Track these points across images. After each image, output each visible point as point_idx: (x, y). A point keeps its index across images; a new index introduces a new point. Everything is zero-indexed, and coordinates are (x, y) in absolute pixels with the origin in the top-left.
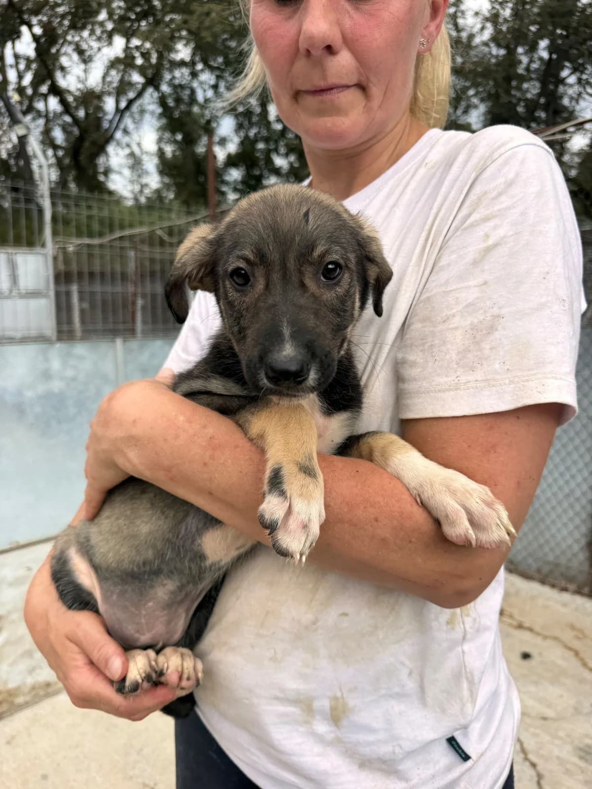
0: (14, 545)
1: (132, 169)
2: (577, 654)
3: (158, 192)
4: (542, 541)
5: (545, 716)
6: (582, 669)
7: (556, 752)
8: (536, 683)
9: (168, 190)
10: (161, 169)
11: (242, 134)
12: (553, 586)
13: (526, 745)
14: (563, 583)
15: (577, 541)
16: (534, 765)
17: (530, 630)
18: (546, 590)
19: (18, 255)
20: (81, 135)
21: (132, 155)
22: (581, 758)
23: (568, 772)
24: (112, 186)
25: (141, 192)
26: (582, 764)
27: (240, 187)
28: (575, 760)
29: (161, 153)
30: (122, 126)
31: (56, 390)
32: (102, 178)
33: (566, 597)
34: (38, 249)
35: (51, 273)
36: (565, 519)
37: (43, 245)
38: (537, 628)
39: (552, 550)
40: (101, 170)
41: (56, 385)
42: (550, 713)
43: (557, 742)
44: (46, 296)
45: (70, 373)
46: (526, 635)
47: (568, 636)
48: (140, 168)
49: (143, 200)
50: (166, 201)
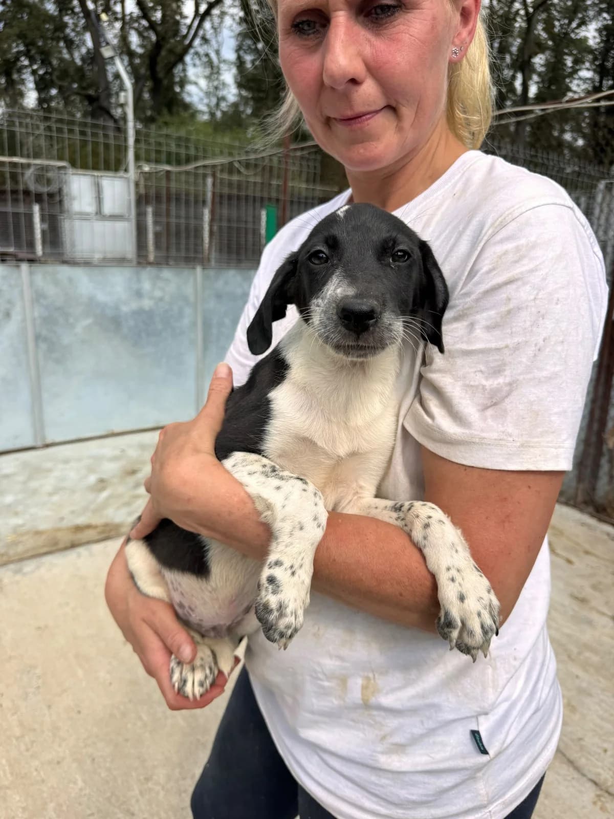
0: (110, 432)
1: (208, 80)
3: (235, 105)
9: (246, 104)
10: (239, 81)
19: (103, 178)
20: (158, 41)
21: (210, 64)
24: (187, 99)
25: (218, 105)
29: (240, 64)
30: (201, 33)
31: (147, 308)
32: (177, 89)
34: (121, 174)
35: (133, 197)
37: (126, 170)
40: (177, 79)
41: (147, 304)
44: (128, 220)
45: (158, 294)
48: (217, 79)
49: (219, 114)
50: (244, 116)
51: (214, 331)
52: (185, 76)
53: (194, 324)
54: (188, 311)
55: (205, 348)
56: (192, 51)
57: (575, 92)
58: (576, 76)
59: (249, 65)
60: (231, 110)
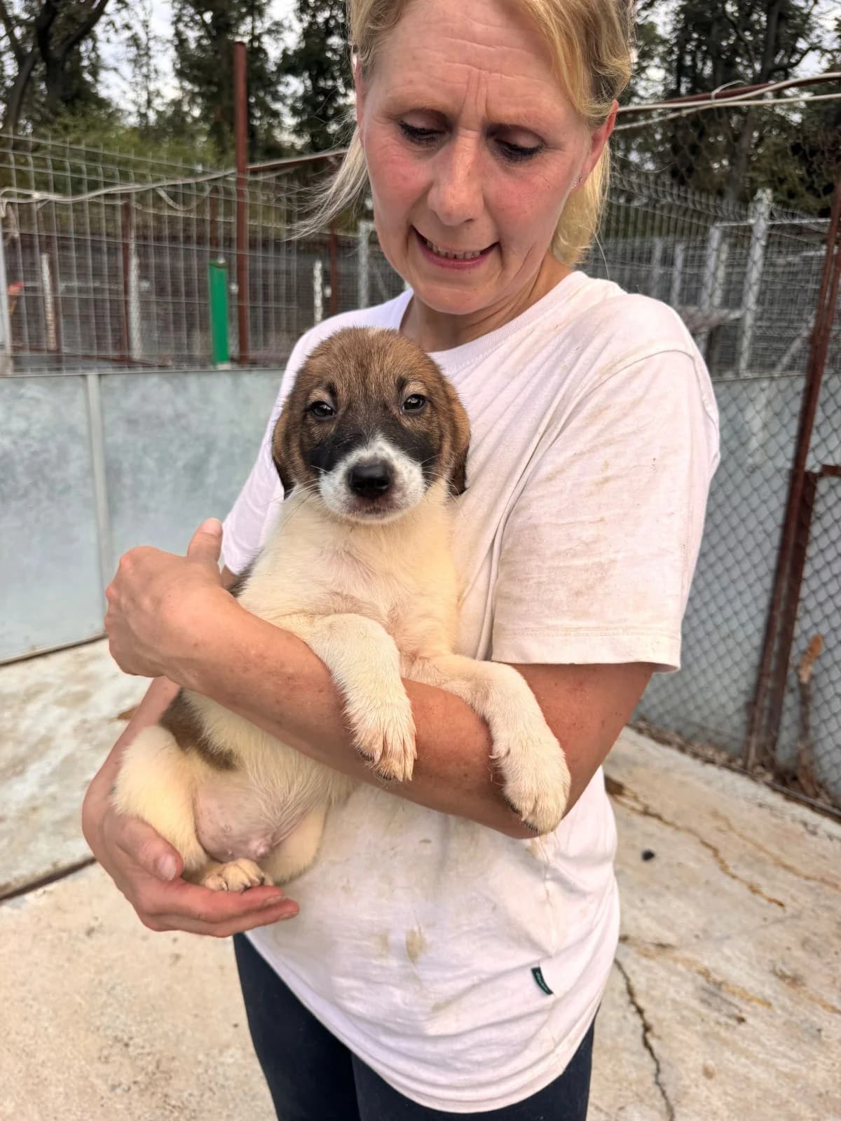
1: (133, 65)
2: (716, 852)
3: (177, 104)
4: (685, 694)
5: (664, 942)
6: (720, 873)
7: (672, 993)
8: (658, 895)
9: (192, 102)
10: (178, 66)
11: (307, 18)
12: (696, 755)
13: (633, 982)
14: (710, 752)
15: (734, 699)
16: (640, 1011)
17: (659, 817)
18: (686, 760)
21: (134, 40)
22: (703, 1001)
23: (684, 1021)
24: (103, 92)
25: (149, 102)
26: (704, 1010)
27: (299, 105)
28: (695, 1004)
29: (181, 43)
32: (88, 77)
33: (711, 770)
36: (719, 670)
38: (667, 816)
39: (698, 708)
40: (86, 63)
42: (669, 938)
43: (674, 979)
45: (18, 425)
46: (652, 825)
47: (707, 828)
48: (148, 64)
49: (152, 116)
50: (189, 120)
51: (127, 480)
52: (98, 57)
53: (91, 472)
54: (76, 450)
55: (113, 511)
56: (103, 19)
57: (642, 98)
58: (643, 76)
59: (193, 45)
60: (170, 112)
